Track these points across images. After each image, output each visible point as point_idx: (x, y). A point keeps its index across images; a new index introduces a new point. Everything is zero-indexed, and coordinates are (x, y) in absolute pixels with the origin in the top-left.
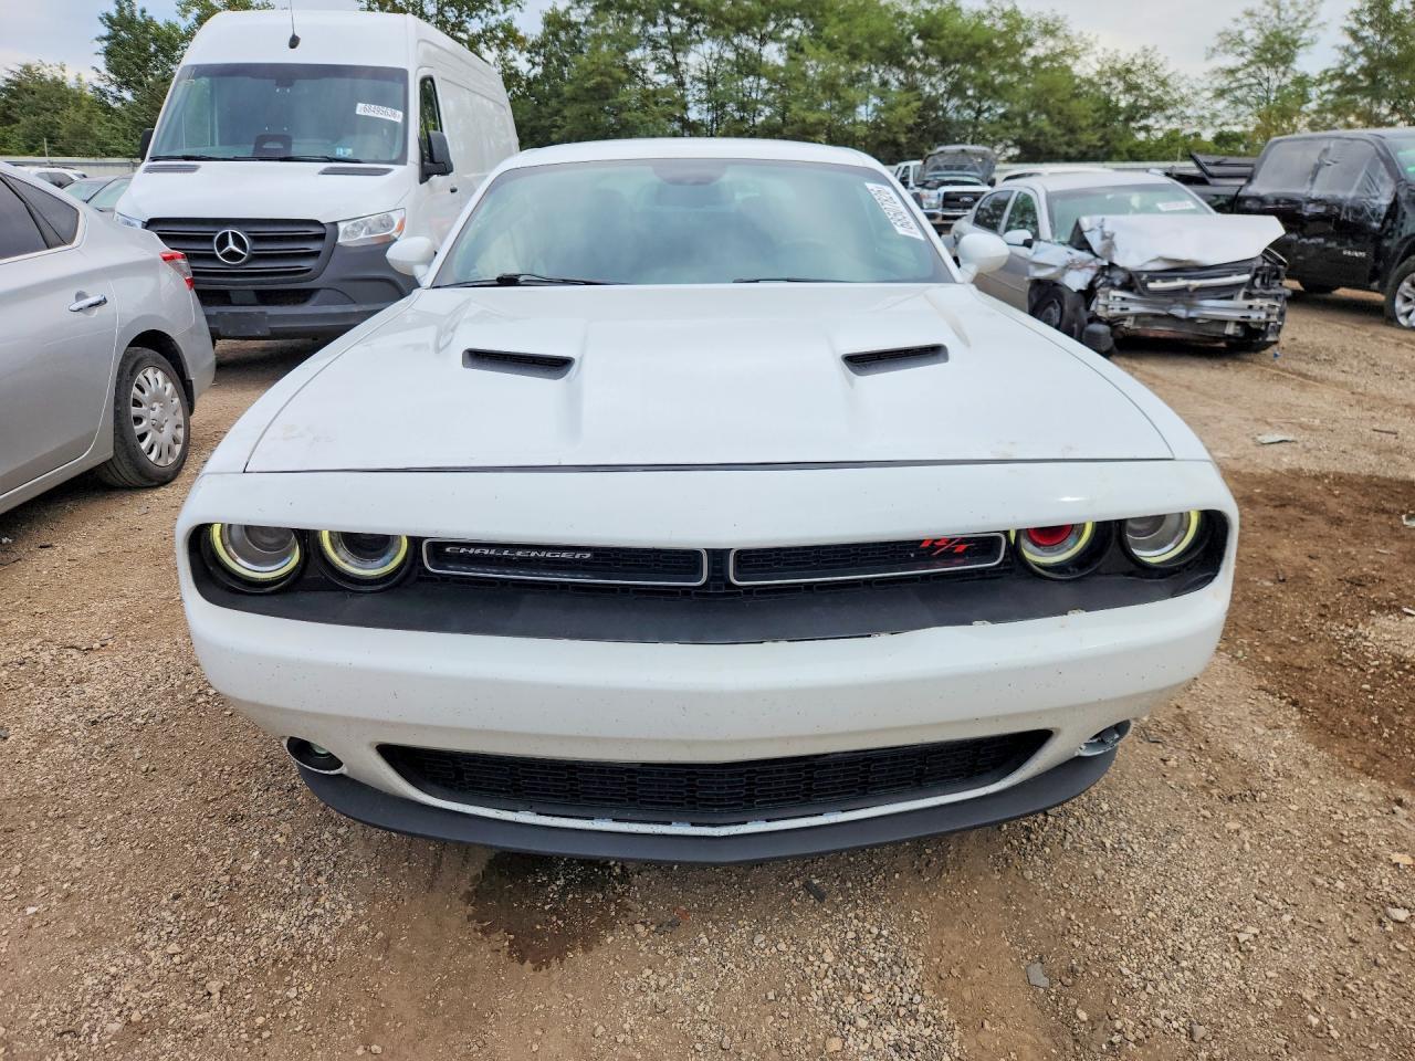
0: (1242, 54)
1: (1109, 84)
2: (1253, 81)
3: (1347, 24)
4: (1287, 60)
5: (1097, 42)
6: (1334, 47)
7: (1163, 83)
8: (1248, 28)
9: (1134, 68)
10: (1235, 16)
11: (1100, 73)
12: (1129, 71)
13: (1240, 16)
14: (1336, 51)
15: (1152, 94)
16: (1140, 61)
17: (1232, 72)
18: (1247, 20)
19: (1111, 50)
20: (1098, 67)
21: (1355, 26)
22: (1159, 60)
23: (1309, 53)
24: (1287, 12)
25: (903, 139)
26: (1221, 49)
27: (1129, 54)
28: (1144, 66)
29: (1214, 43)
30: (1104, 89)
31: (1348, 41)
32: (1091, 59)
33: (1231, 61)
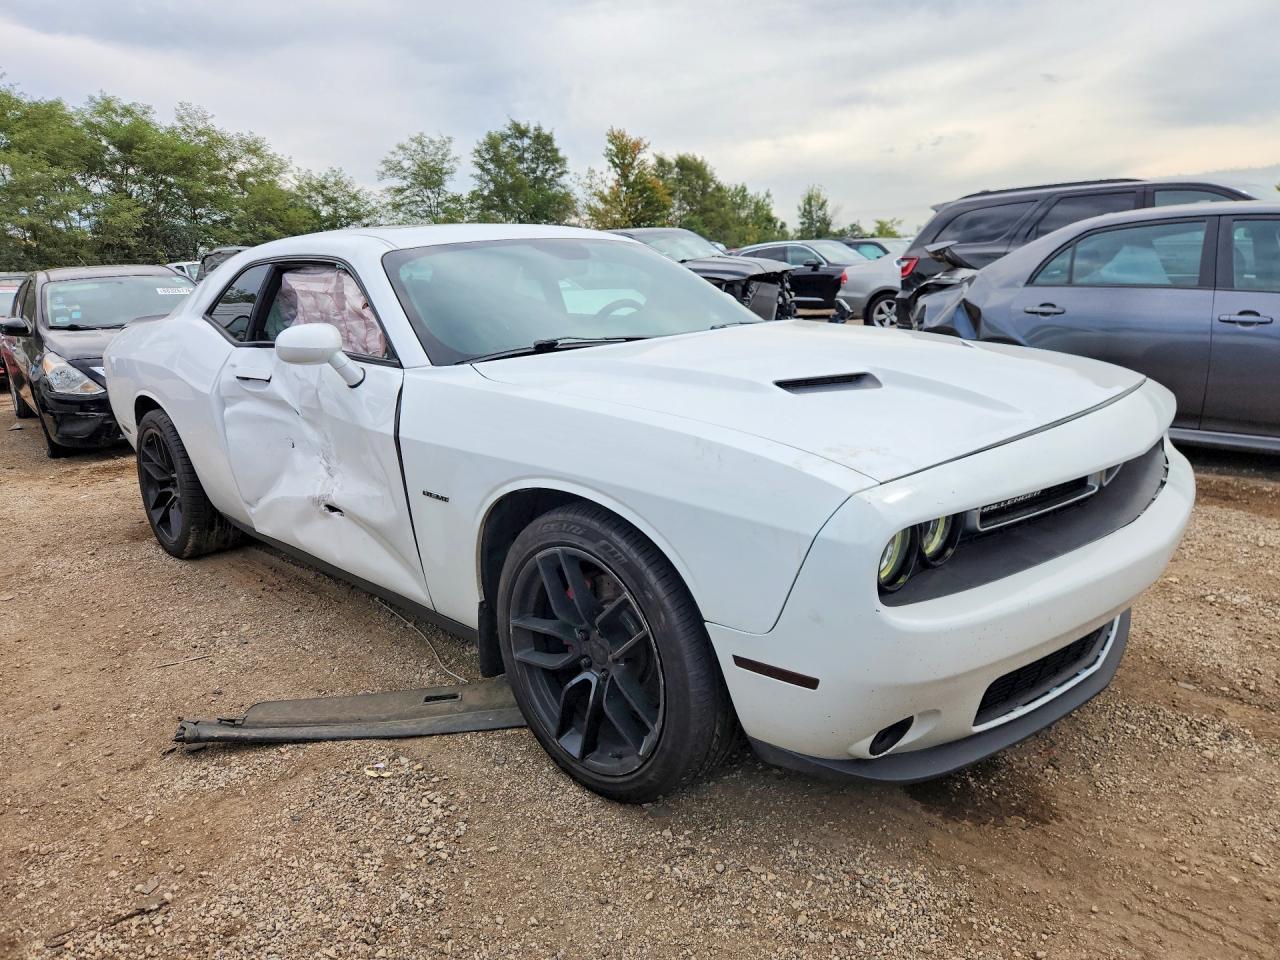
0: (405, 178)
1: (309, 197)
2: (418, 199)
3: (475, 159)
4: (439, 183)
5: (291, 162)
6: (472, 175)
7: (355, 197)
8: (404, 159)
9: (328, 185)
10: (391, 150)
11: (300, 188)
12: (324, 187)
13: (395, 149)
14: (473, 179)
15: (348, 206)
16: (332, 180)
17: (400, 191)
18: (401, 152)
19: (304, 170)
20: (297, 183)
21: (482, 162)
22: (345, 179)
23: (452, 179)
24: (428, 147)
25: (132, 242)
26: (388, 173)
27: (320, 174)
28: (336, 184)
29: (383, 168)
30: (307, 201)
31: (478, 171)
32: (289, 176)
33: (397, 183)
